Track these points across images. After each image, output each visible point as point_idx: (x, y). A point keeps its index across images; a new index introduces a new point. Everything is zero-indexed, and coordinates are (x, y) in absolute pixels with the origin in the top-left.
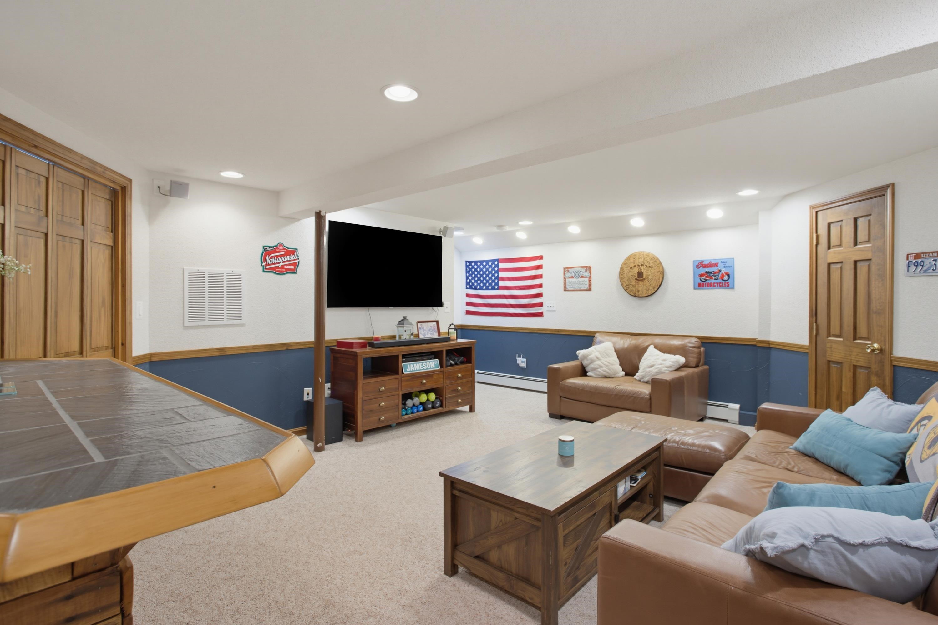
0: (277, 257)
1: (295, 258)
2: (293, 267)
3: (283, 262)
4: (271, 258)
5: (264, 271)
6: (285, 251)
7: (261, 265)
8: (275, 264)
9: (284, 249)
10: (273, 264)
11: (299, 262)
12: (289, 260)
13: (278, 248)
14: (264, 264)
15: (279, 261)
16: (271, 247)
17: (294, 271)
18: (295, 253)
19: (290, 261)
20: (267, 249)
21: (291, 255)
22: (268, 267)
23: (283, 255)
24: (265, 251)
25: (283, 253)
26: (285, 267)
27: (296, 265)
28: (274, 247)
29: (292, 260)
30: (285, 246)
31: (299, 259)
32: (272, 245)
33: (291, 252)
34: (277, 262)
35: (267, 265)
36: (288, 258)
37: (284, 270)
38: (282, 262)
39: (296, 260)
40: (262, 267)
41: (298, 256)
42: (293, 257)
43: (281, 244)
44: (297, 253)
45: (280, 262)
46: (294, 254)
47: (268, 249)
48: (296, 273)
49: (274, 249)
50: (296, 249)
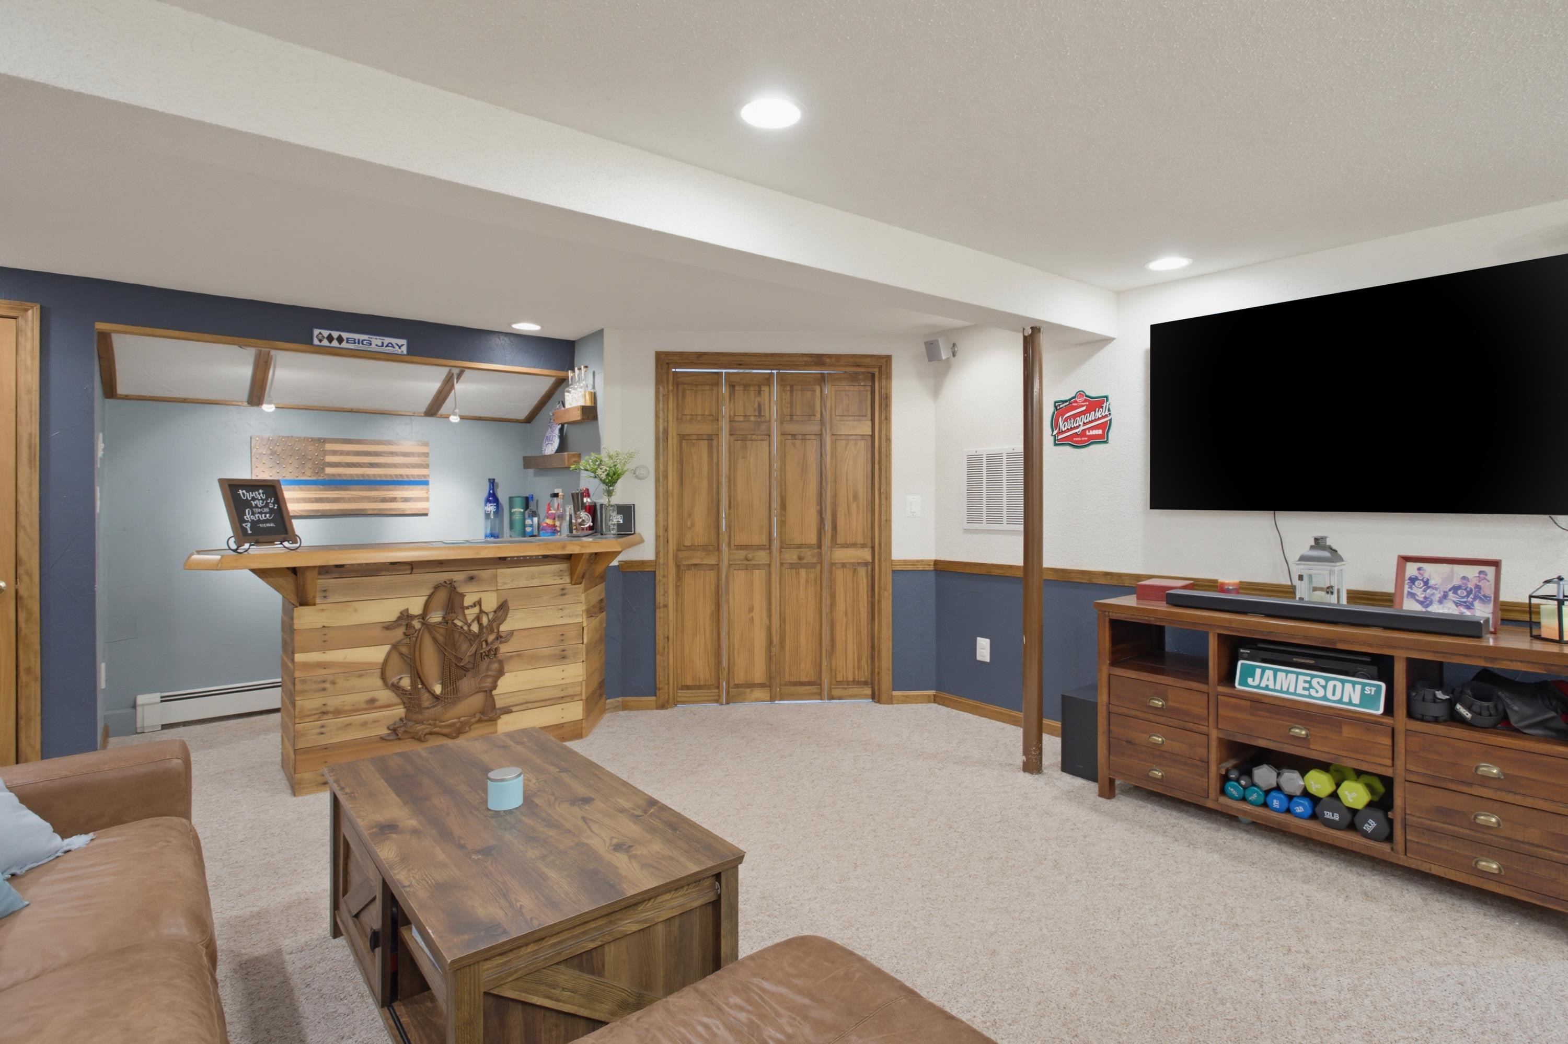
0: (1075, 416)
1: (1104, 414)
2: (1099, 432)
3: (1085, 424)
4: (1066, 420)
5: (1055, 445)
6: (1087, 403)
7: (1052, 435)
8: (1072, 429)
9: (1085, 401)
10: (1068, 430)
11: (1110, 420)
12: (1093, 419)
13: (1076, 402)
14: (1055, 432)
15: (1077, 424)
16: (1065, 401)
17: (1102, 439)
18: (1104, 405)
19: (1095, 420)
20: (1059, 405)
21: (1097, 409)
22: (1060, 437)
23: (1083, 413)
24: (1057, 410)
25: (1084, 408)
26: (1088, 433)
27: (1106, 427)
28: (1070, 400)
29: (1099, 419)
30: (1087, 394)
31: (1110, 414)
32: (1068, 398)
33: (1097, 403)
34: (1075, 425)
35: (1060, 432)
36: (1092, 416)
37: (1086, 439)
38: (1082, 424)
39: (1106, 416)
40: (1052, 438)
41: (1109, 410)
42: (1099, 413)
43: (1081, 393)
44: (1108, 403)
45: (1080, 425)
46: (1102, 407)
47: (1061, 406)
48: (1106, 442)
49: (1070, 404)
50: (1107, 397)
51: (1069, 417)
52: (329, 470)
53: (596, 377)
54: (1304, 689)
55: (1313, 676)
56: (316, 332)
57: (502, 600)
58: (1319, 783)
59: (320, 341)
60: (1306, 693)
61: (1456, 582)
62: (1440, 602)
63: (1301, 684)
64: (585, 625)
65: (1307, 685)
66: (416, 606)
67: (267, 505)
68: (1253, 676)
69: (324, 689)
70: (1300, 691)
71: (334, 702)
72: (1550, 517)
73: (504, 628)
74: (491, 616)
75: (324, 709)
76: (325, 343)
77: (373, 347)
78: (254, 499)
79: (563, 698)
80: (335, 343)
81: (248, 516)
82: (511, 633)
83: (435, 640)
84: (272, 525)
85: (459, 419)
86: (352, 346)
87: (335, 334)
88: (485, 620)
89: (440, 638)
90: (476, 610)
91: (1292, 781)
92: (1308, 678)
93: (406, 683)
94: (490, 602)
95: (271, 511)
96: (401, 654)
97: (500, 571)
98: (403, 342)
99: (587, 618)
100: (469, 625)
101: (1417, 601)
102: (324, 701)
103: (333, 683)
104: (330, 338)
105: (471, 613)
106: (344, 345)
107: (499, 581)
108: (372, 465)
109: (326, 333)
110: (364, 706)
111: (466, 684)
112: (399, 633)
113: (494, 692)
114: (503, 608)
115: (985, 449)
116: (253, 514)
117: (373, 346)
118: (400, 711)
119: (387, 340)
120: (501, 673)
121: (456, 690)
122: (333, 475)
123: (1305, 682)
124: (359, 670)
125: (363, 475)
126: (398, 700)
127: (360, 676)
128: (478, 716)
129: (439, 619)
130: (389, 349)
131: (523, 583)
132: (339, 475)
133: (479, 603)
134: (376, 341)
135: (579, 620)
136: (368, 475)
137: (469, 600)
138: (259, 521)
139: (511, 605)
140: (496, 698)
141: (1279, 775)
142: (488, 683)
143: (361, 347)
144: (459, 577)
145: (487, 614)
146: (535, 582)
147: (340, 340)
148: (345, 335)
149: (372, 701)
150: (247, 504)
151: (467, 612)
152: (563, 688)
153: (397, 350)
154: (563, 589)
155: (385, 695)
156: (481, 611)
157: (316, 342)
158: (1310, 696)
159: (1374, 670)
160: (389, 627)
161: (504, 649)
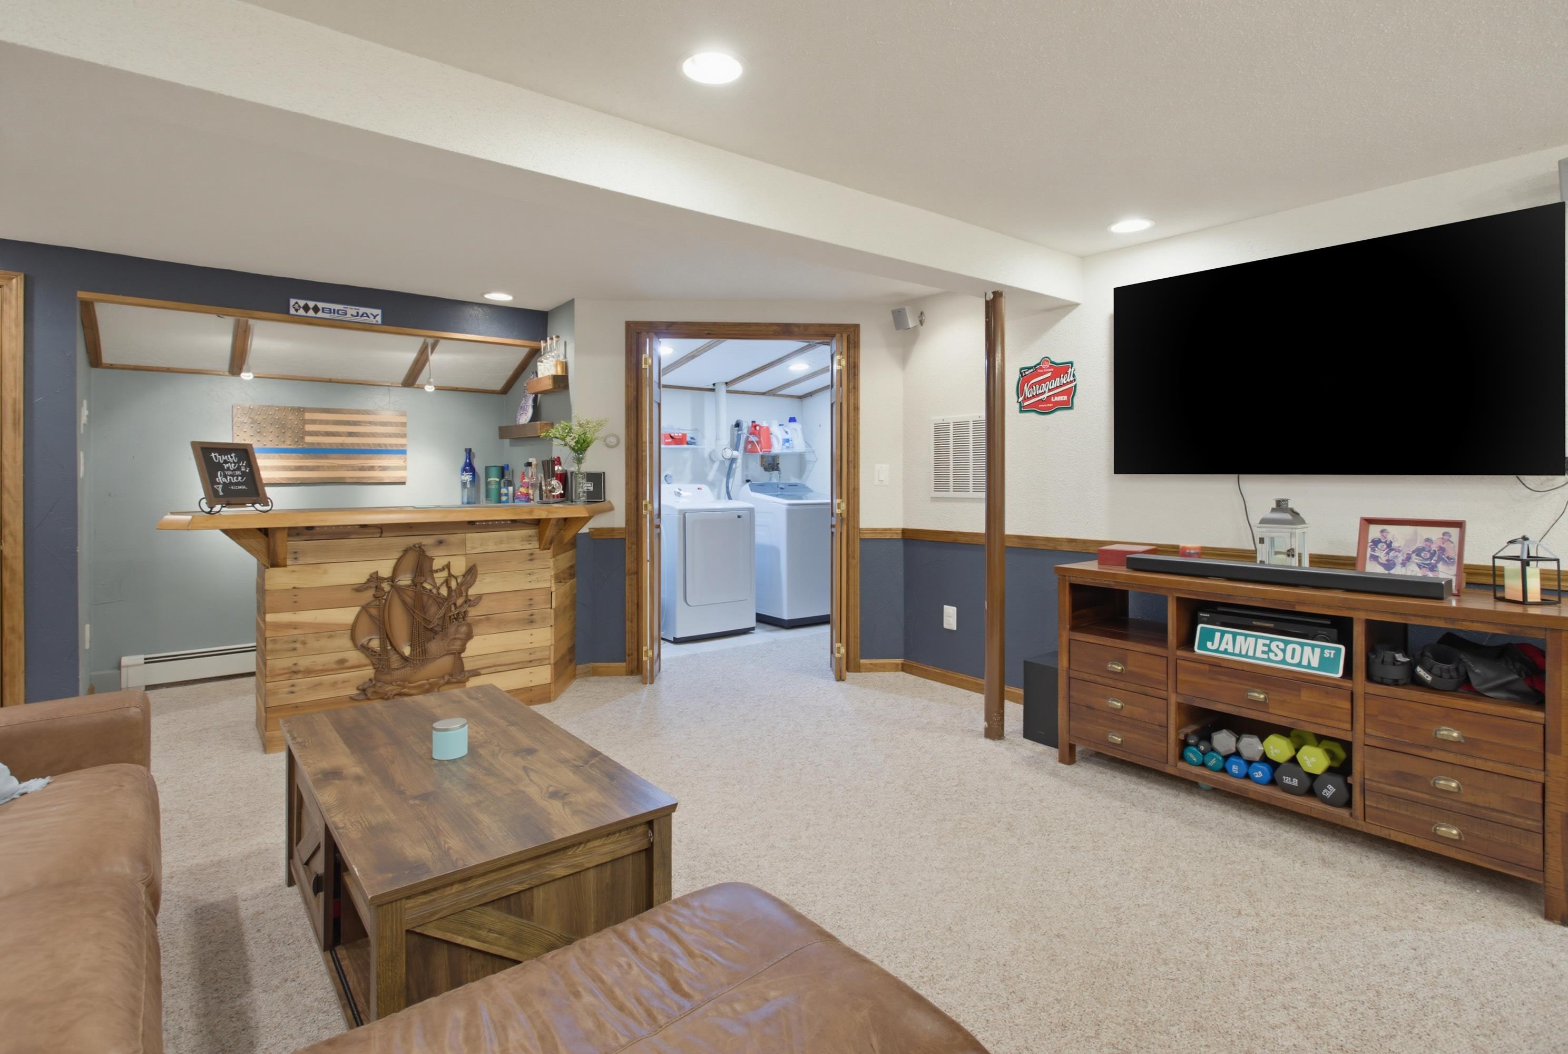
0: (1040, 383)
1: (1068, 380)
2: (1065, 398)
3: (1050, 390)
4: (1031, 387)
5: (1021, 411)
6: (1052, 370)
7: (1018, 402)
8: (1037, 395)
9: (1051, 367)
10: (1033, 397)
11: (1075, 386)
12: (1058, 385)
13: (1041, 368)
14: (1021, 399)
15: (1043, 391)
16: (1031, 368)
17: (1068, 405)
18: (1069, 371)
19: (1061, 386)
20: (1024, 372)
21: (1062, 376)
22: (1025, 404)
23: (1048, 379)
24: (1022, 377)
25: (1049, 374)
26: (1052, 400)
27: (1071, 393)
28: (1035, 367)
29: (1064, 385)
30: (1052, 360)
31: (1075, 380)
32: (1033, 365)
33: (1062, 369)
34: (1040, 392)
35: (1026, 399)
36: (1057, 382)
37: (1052, 405)
38: (1047, 390)
39: (1071, 382)
40: (1018, 404)
41: (1074, 376)
42: (1064, 379)
43: (1046, 359)
44: (1073, 370)
45: (1045, 392)
46: (1067, 373)
47: (1027, 373)
48: (1071, 408)
49: (1036, 370)
50: (1071, 363)
51: (1035, 384)
52: (308, 439)
53: (567, 346)
54: (1263, 652)
55: (1272, 640)
56: (292, 301)
57: (470, 565)
58: (1278, 748)
59: (297, 310)
60: (1265, 656)
61: (1420, 544)
62: (1403, 564)
63: (1260, 648)
64: (553, 589)
65: (1266, 649)
66: (385, 568)
67: (239, 468)
68: (1212, 641)
69: (295, 649)
70: (1259, 654)
71: (305, 662)
72: (1518, 478)
73: (472, 591)
74: (459, 580)
75: (294, 669)
76: (301, 312)
77: (348, 317)
78: (225, 462)
79: (531, 662)
80: (311, 313)
81: (220, 479)
82: (480, 597)
83: (404, 603)
84: (244, 487)
85: (434, 389)
86: (327, 316)
87: (311, 304)
88: (453, 584)
89: (409, 600)
90: (445, 574)
91: (1251, 746)
92: (1267, 642)
93: (375, 644)
94: (459, 566)
95: (243, 474)
96: (371, 616)
97: (468, 535)
98: (378, 312)
99: (555, 583)
100: (438, 589)
101: (1381, 564)
102: (294, 660)
103: (304, 643)
104: (306, 308)
105: (440, 577)
106: (320, 314)
107: (468, 545)
108: (351, 434)
109: (302, 303)
110: (334, 666)
111: (434, 646)
112: (369, 595)
113: (463, 655)
114: (471, 573)
115: (953, 417)
116: (225, 476)
117: (349, 315)
118: (369, 672)
119: (362, 310)
120: (469, 636)
121: (424, 652)
122: (313, 444)
123: (1264, 645)
124: (329, 631)
125: (342, 444)
126: (367, 661)
127: (330, 637)
128: (447, 678)
129: (409, 582)
130: (364, 319)
131: (491, 547)
132: (318, 444)
133: (448, 566)
134: (351, 310)
135: (547, 585)
136: (347, 444)
137: (438, 564)
138: (231, 484)
139: (480, 569)
140: (464, 660)
141: (1238, 740)
142: (457, 645)
143: (336, 316)
144: (427, 541)
145: (456, 578)
146: (504, 547)
147: (316, 309)
148: (321, 305)
149: (342, 661)
150: (220, 467)
151: (436, 575)
152: (531, 651)
153: (371, 320)
154: (531, 554)
155: (355, 656)
156: (450, 575)
157: (292, 311)
158: (1269, 660)
159: (1334, 632)
160: (359, 589)
161: (473, 612)
